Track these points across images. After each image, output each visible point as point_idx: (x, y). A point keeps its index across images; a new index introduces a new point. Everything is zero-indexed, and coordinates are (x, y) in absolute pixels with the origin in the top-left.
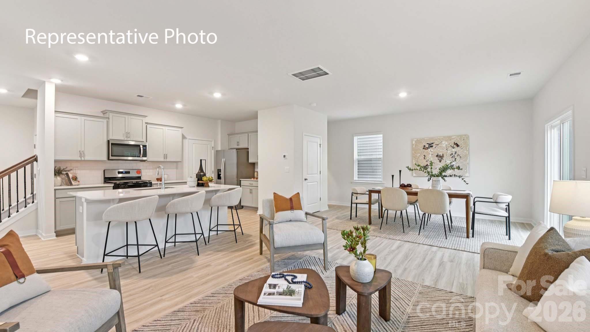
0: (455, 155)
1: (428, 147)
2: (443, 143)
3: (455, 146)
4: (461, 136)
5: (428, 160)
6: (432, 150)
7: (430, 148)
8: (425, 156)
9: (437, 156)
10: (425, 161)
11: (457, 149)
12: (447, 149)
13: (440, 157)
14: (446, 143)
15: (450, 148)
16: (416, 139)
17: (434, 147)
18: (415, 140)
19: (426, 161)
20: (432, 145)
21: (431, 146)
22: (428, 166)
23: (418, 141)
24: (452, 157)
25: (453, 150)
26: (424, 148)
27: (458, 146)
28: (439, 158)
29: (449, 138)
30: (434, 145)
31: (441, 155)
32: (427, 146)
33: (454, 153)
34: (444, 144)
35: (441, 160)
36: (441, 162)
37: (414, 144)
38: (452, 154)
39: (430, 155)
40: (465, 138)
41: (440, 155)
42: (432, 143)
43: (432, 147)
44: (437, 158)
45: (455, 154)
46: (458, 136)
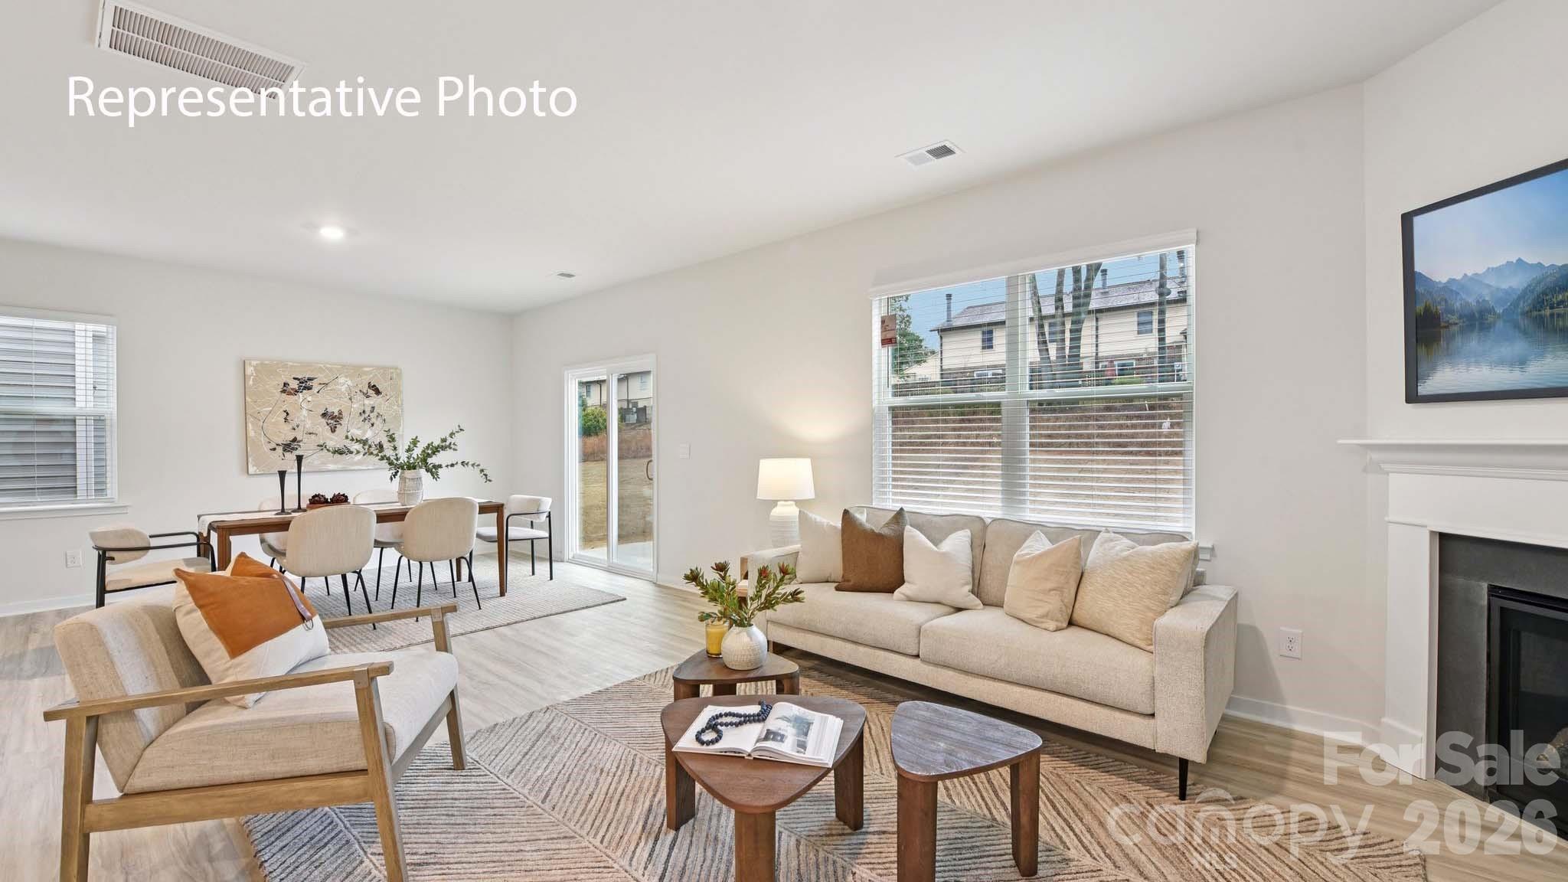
0: (371, 415)
1: (296, 387)
2: (342, 380)
3: (371, 392)
4: (385, 368)
5: (298, 426)
6: (309, 399)
7: (304, 391)
8: (288, 414)
9: (324, 415)
10: (287, 428)
11: (375, 400)
12: (350, 399)
13: (333, 419)
14: (349, 383)
15: (360, 396)
16: (258, 362)
17: (315, 390)
18: (254, 363)
19: (291, 427)
20: (309, 383)
21: (305, 385)
22: (299, 442)
23: (266, 369)
24: (365, 419)
25: (367, 402)
26: (284, 391)
27: (378, 392)
28: (330, 421)
29: (356, 370)
30: (314, 383)
31: (336, 413)
32: (294, 385)
33: (368, 410)
34: (344, 383)
35: (336, 427)
36: (335, 431)
37: (252, 375)
38: (364, 412)
39: (305, 412)
40: (394, 374)
41: (333, 413)
42: (310, 379)
43: (309, 388)
44: (324, 421)
45: (372, 412)
46: (378, 368)
